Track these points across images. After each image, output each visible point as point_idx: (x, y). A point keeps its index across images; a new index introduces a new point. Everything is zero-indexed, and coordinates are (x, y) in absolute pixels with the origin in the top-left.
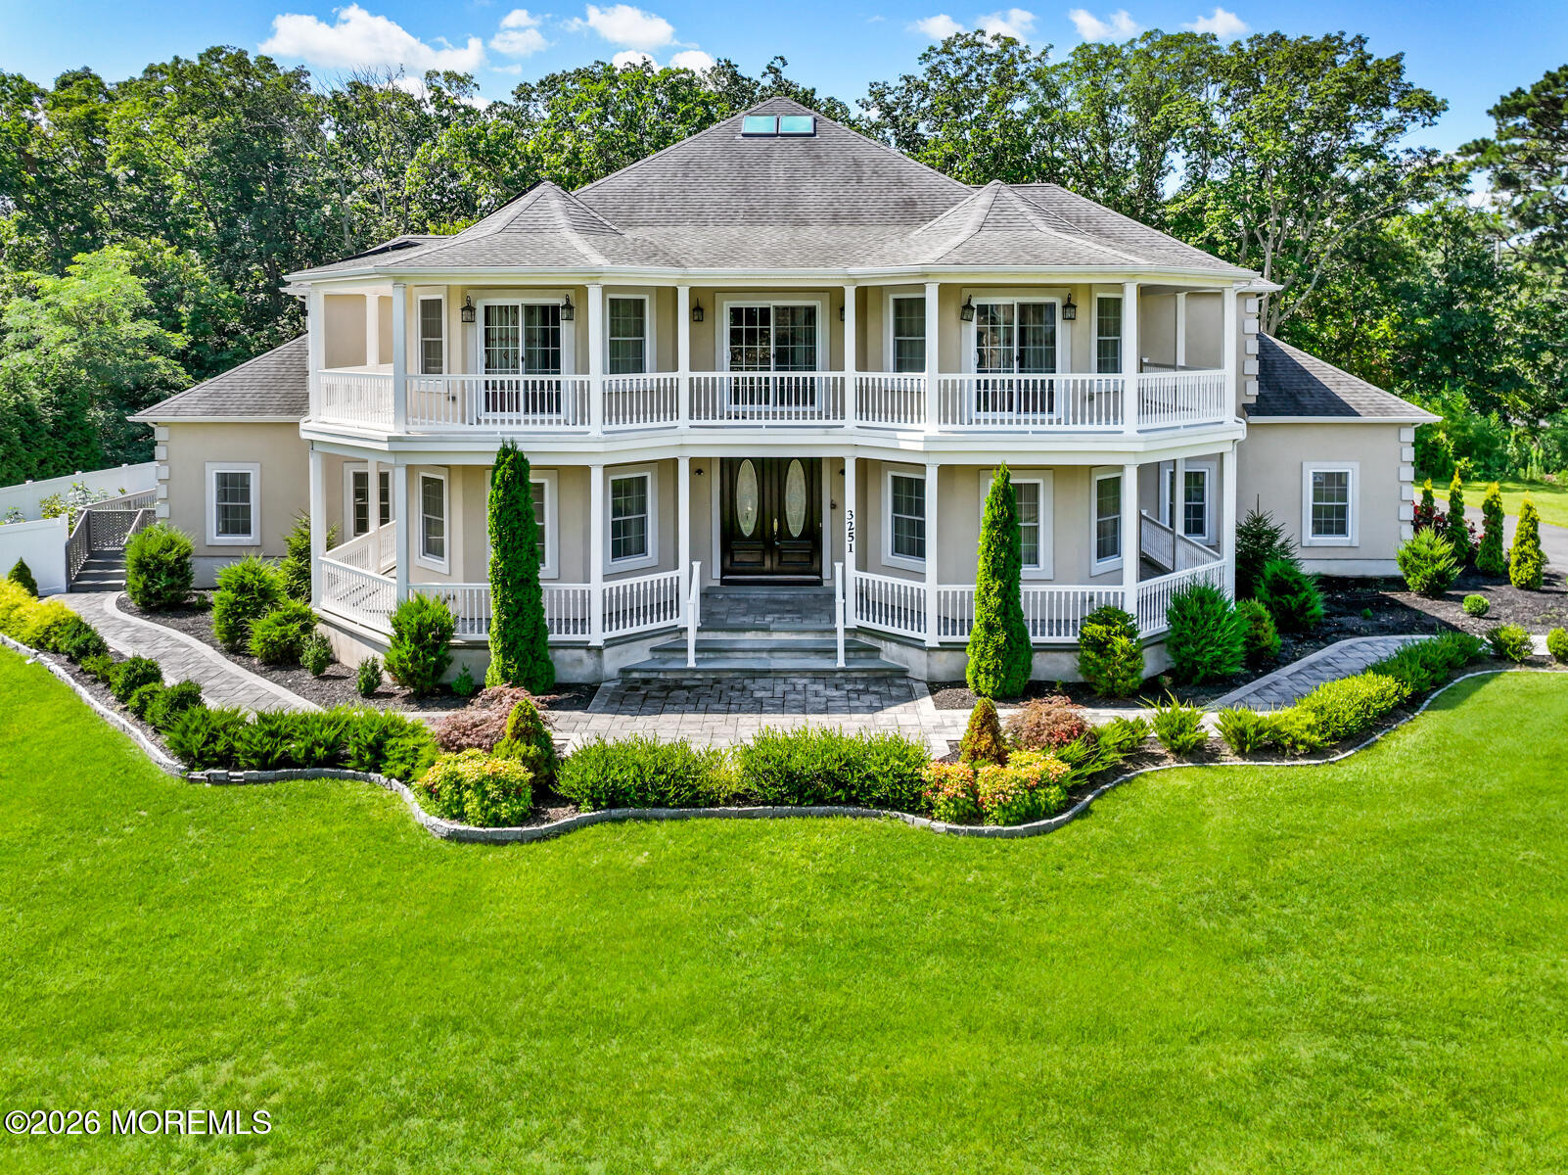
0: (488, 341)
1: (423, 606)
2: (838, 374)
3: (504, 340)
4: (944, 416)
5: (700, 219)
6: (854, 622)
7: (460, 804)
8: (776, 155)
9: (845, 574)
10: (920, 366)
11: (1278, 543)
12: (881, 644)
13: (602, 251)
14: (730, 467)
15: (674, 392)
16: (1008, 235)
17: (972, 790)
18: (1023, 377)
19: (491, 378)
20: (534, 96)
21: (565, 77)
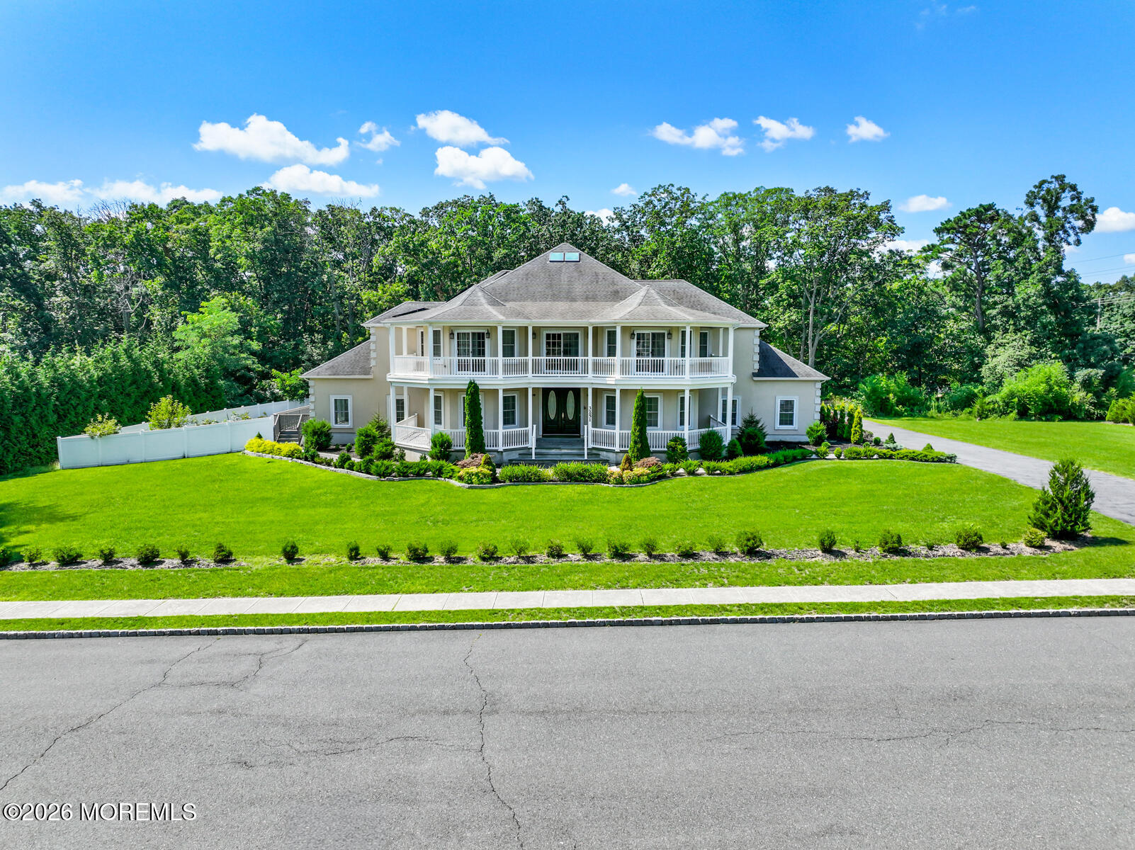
0: (458, 345)
1: (442, 436)
2: (586, 358)
3: (464, 345)
4: (622, 372)
5: (533, 298)
6: (591, 446)
7: (471, 480)
8: (563, 270)
9: (588, 430)
10: (614, 355)
11: (759, 425)
12: (601, 453)
13: (501, 313)
14: (546, 392)
15: (526, 364)
16: (649, 308)
17: (621, 477)
18: (653, 359)
19: (460, 358)
20: (431, 214)
21: (448, 204)
